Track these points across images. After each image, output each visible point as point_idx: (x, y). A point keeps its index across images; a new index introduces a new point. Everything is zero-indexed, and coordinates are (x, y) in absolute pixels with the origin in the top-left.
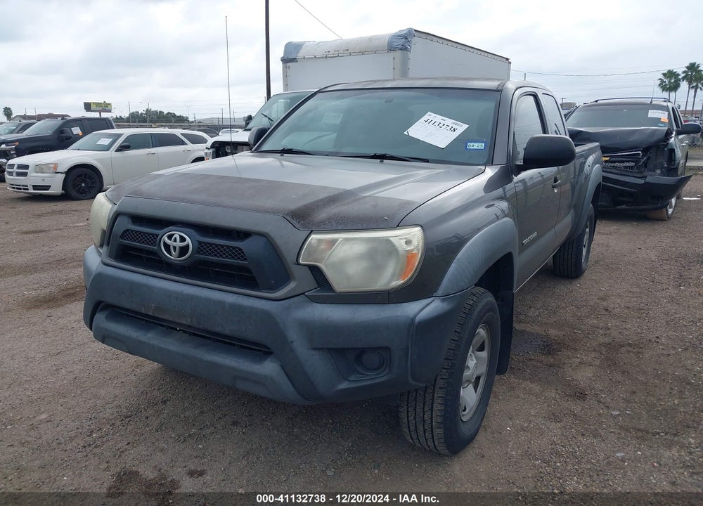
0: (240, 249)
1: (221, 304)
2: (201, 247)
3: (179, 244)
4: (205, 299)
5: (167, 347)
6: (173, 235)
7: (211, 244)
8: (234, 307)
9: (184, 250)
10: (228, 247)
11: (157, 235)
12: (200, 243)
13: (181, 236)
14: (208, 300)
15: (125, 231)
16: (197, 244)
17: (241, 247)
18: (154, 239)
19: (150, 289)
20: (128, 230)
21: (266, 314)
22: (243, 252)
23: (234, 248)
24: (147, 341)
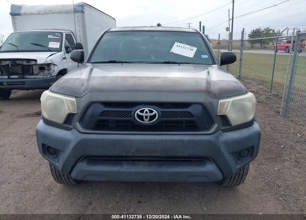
0: (188, 112)
1: (182, 141)
2: (163, 114)
3: (149, 114)
4: (171, 140)
5: (142, 171)
6: (144, 110)
7: (170, 112)
8: (190, 142)
9: (152, 117)
10: (181, 112)
11: (131, 112)
12: (162, 112)
13: (149, 110)
14: (173, 141)
15: (102, 112)
16: (160, 113)
17: (189, 111)
18: (129, 114)
19: (131, 141)
20: (104, 111)
21: (209, 142)
22: (191, 113)
23: (185, 112)
24: (126, 170)
